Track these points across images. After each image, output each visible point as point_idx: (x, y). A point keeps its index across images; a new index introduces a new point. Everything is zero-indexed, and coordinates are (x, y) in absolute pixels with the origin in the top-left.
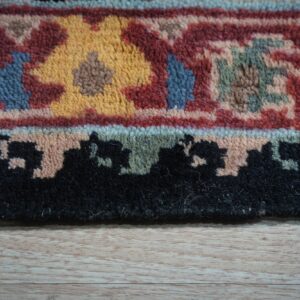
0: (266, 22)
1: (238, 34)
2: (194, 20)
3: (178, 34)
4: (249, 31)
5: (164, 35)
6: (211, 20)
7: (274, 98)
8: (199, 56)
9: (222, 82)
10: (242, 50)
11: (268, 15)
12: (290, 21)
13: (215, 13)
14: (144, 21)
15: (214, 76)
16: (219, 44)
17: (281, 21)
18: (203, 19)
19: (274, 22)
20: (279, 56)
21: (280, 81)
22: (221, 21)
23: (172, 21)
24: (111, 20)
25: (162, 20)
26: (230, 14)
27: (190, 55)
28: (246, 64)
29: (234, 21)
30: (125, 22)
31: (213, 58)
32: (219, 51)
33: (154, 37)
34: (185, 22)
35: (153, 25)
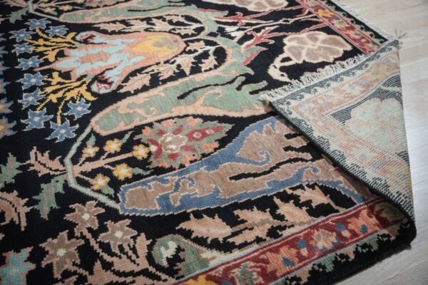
0: (243, 259)
1: (237, 266)
2: (223, 267)
3: (221, 272)
4: (240, 264)
5: (217, 275)
6: (228, 265)
7: (256, 279)
8: (230, 277)
9: (240, 281)
10: (240, 270)
11: (242, 257)
12: (249, 257)
13: (228, 263)
14: (210, 273)
15: (237, 280)
16: (233, 271)
17: (247, 258)
18: (226, 266)
19: (245, 258)
20: (251, 267)
21: (255, 274)
22: (231, 264)
23: (217, 270)
24: (200, 277)
25: (215, 271)
26: (233, 261)
27: (227, 277)
28: (244, 273)
29: (234, 263)
30: (205, 276)
31: (234, 275)
32: (234, 273)
33: (215, 276)
34: (221, 269)
35: (213, 273)
